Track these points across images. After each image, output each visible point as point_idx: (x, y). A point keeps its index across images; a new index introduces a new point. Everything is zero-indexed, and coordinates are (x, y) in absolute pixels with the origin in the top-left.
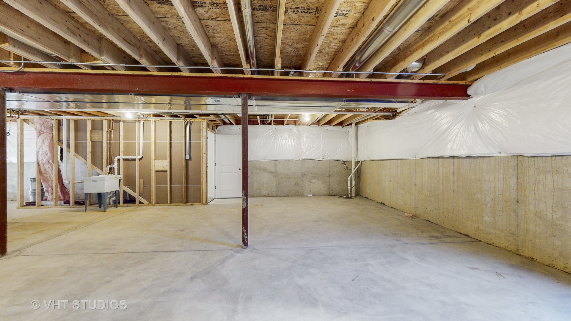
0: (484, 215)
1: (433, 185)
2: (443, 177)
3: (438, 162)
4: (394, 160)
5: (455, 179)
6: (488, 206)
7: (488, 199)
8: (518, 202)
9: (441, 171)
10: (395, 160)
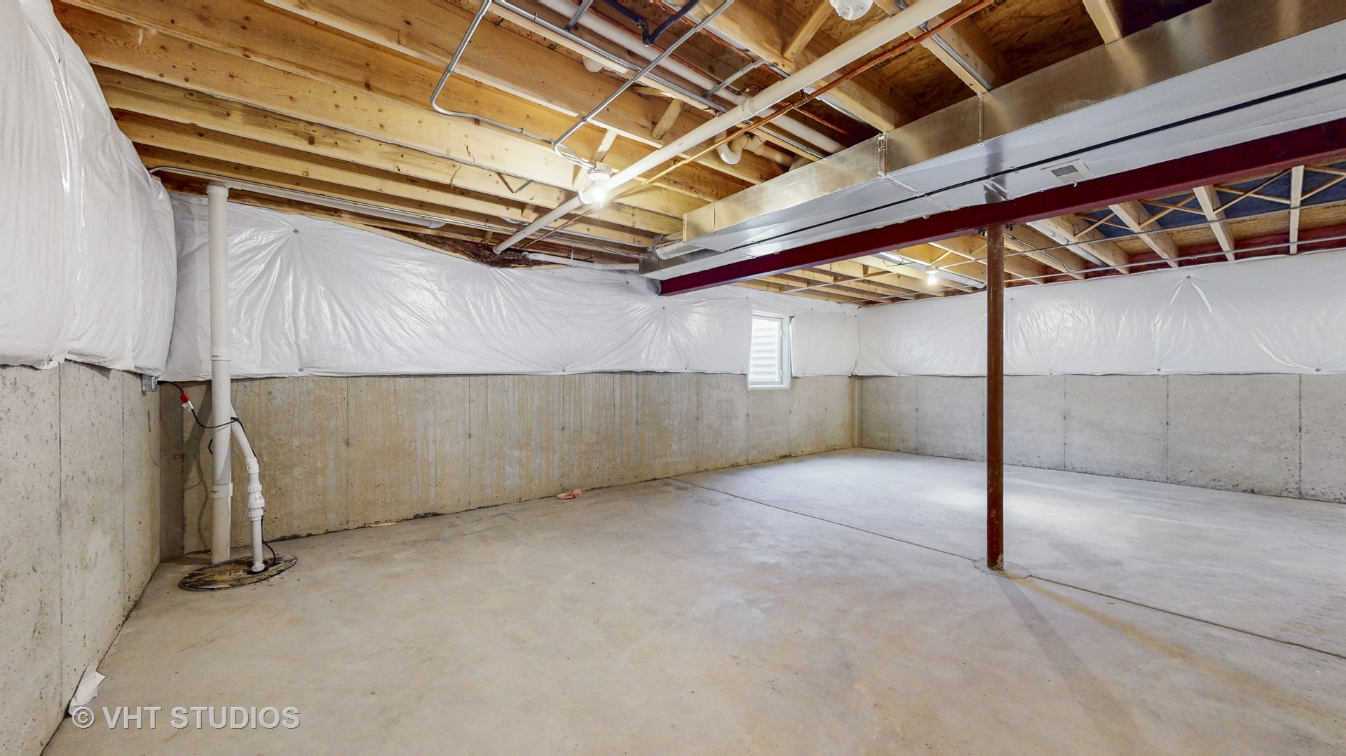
0: (672, 444)
1: (603, 419)
2: (621, 403)
3: (612, 379)
4: (487, 375)
5: (639, 405)
6: (676, 431)
7: (676, 423)
8: (697, 419)
9: (617, 394)
10: (489, 377)
